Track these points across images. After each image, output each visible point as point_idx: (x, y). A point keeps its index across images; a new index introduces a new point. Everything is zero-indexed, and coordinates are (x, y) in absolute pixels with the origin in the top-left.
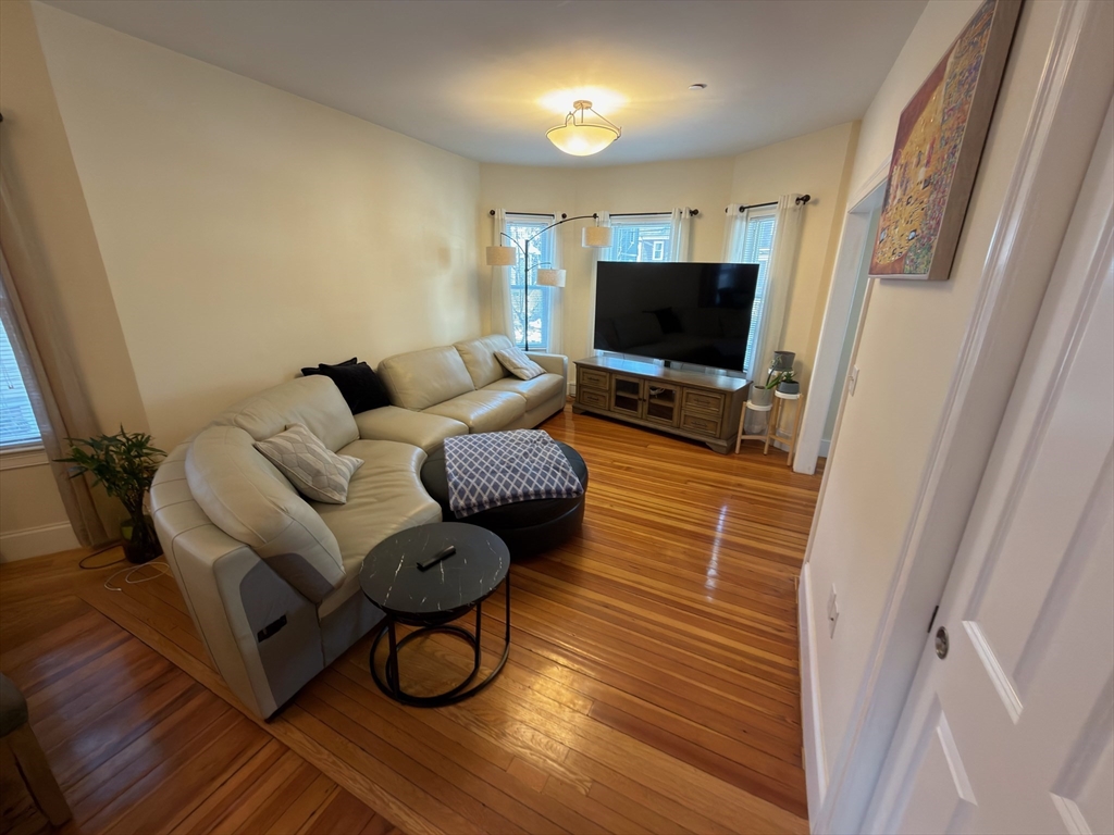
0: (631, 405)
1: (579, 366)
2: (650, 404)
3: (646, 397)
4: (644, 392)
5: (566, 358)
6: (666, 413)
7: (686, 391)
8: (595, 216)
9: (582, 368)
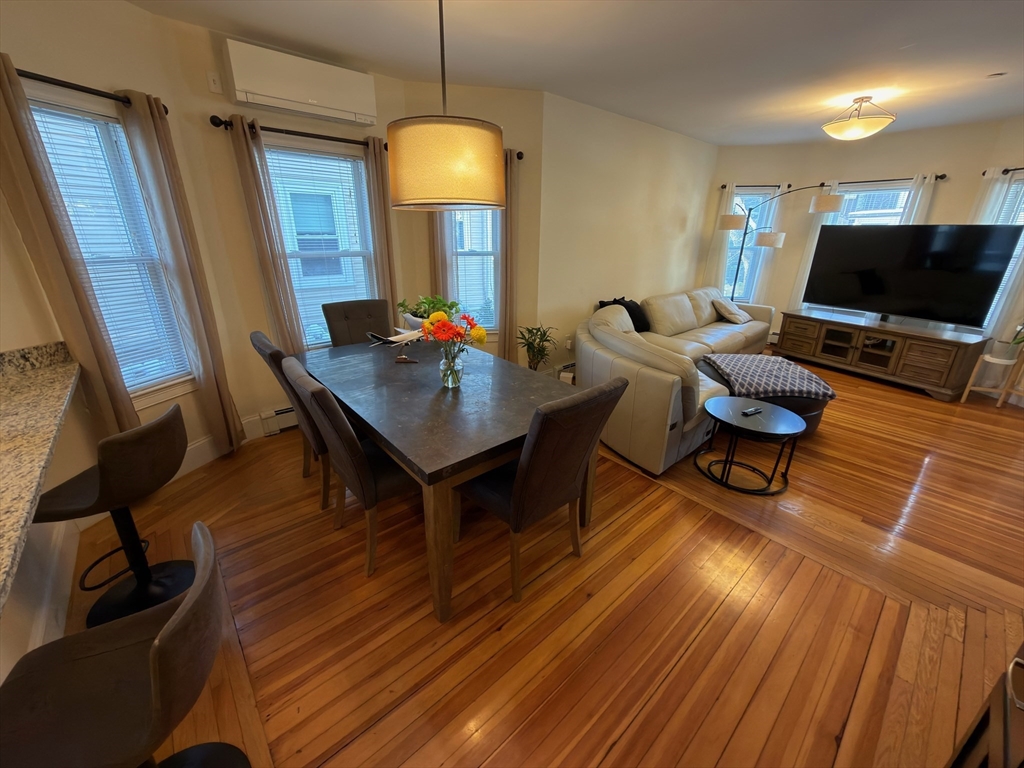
0: (840, 352)
1: (786, 316)
2: (863, 352)
3: (860, 345)
4: (858, 341)
5: (773, 309)
6: (883, 362)
7: (909, 342)
8: (822, 185)
9: (790, 318)
